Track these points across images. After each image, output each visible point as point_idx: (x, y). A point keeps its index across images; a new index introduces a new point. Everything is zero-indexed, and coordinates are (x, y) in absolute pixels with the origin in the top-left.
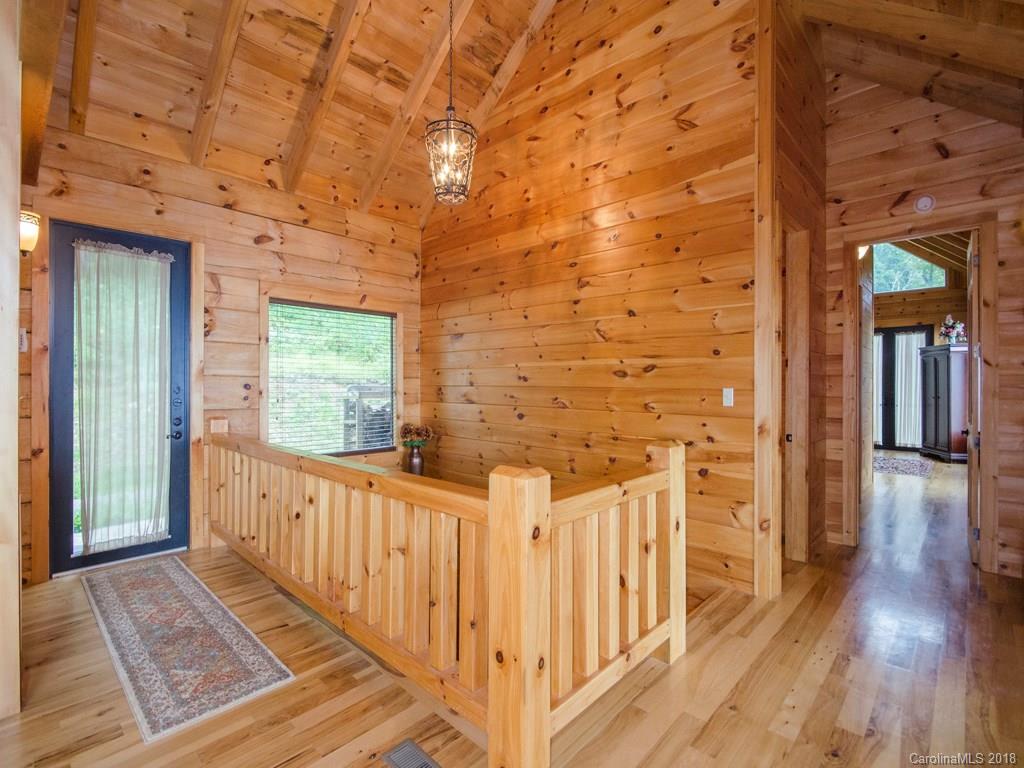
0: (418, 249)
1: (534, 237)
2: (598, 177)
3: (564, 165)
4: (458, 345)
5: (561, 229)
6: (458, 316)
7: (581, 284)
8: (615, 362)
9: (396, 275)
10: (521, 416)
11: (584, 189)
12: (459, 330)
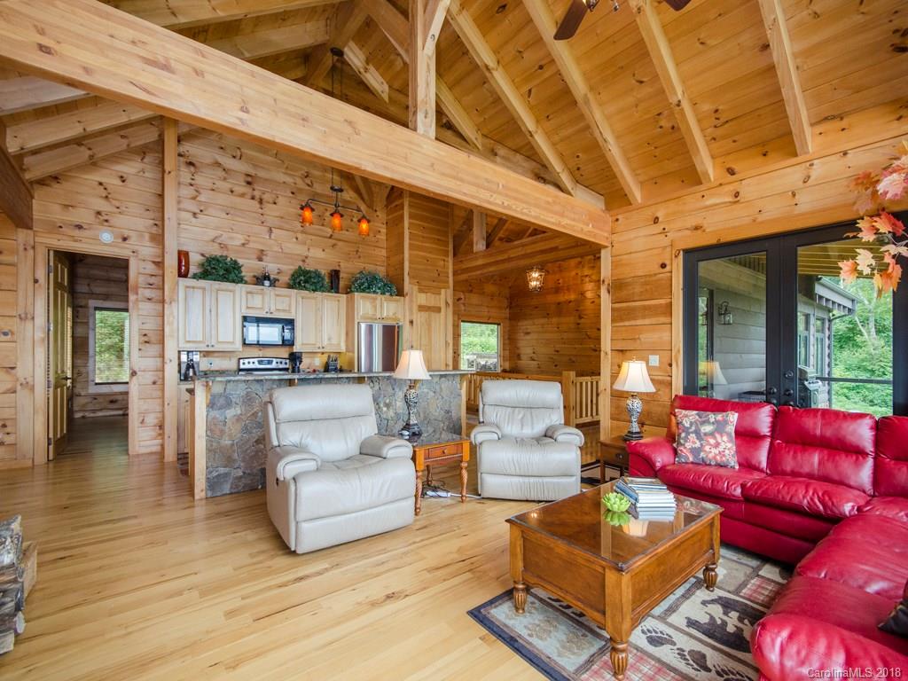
0: (508, 296)
1: (562, 298)
2: (587, 279)
3: (573, 273)
4: (528, 337)
5: (572, 297)
6: (525, 325)
7: (580, 317)
8: (592, 346)
9: (500, 308)
10: (556, 366)
11: (582, 283)
12: (529, 331)
